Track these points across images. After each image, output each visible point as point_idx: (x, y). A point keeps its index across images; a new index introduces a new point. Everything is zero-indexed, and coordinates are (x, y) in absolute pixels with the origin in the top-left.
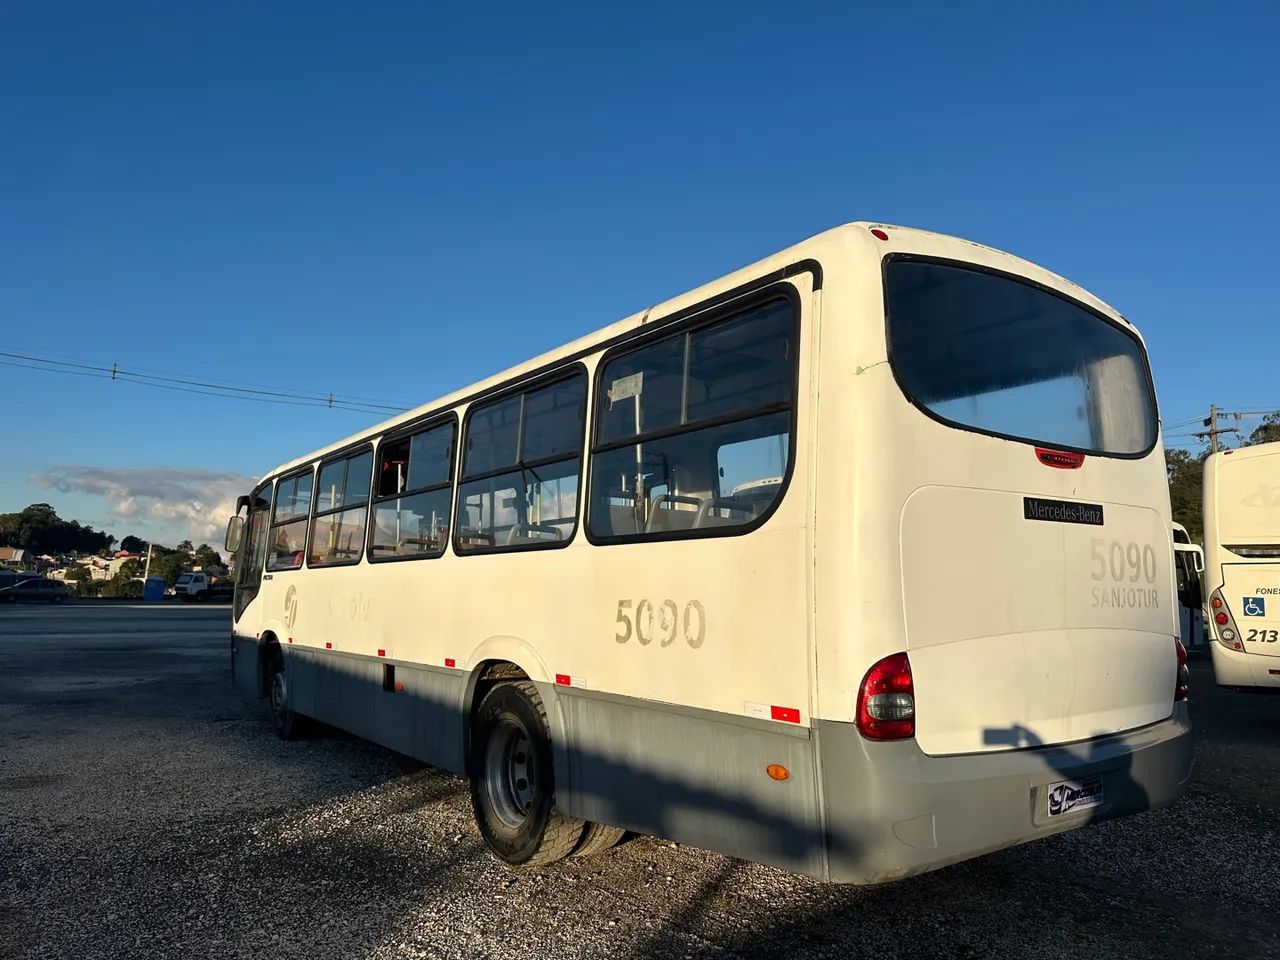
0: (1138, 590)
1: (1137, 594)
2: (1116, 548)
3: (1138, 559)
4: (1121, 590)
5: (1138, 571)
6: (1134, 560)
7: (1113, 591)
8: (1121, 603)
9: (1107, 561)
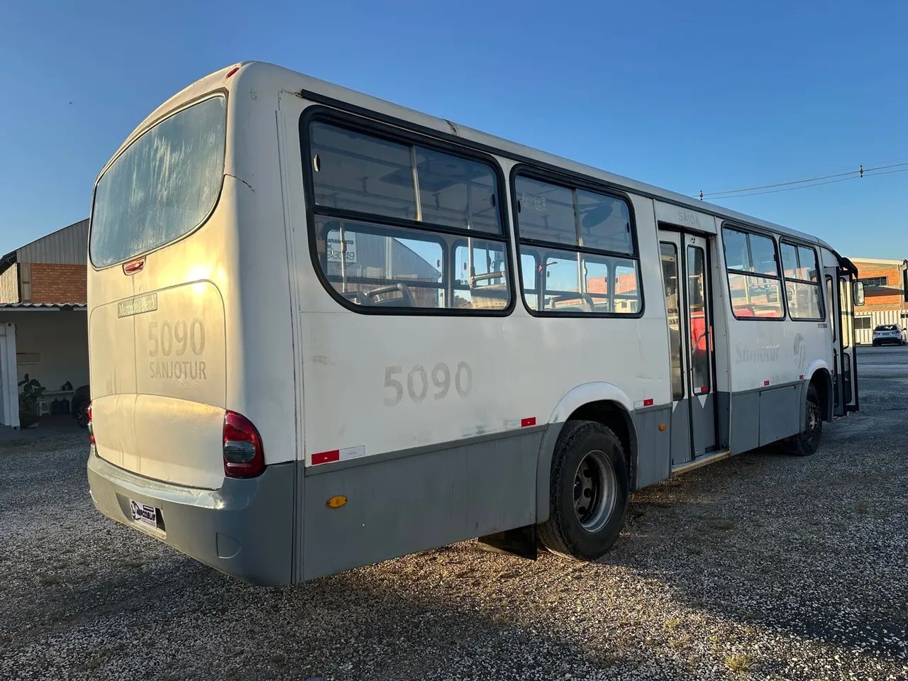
0: (184, 363)
1: (183, 366)
2: (166, 327)
3: (185, 335)
4: (169, 364)
5: (185, 344)
6: (181, 335)
7: (163, 363)
8: (170, 374)
9: (159, 339)
